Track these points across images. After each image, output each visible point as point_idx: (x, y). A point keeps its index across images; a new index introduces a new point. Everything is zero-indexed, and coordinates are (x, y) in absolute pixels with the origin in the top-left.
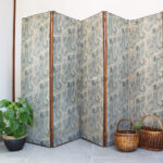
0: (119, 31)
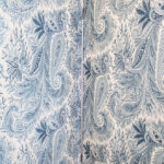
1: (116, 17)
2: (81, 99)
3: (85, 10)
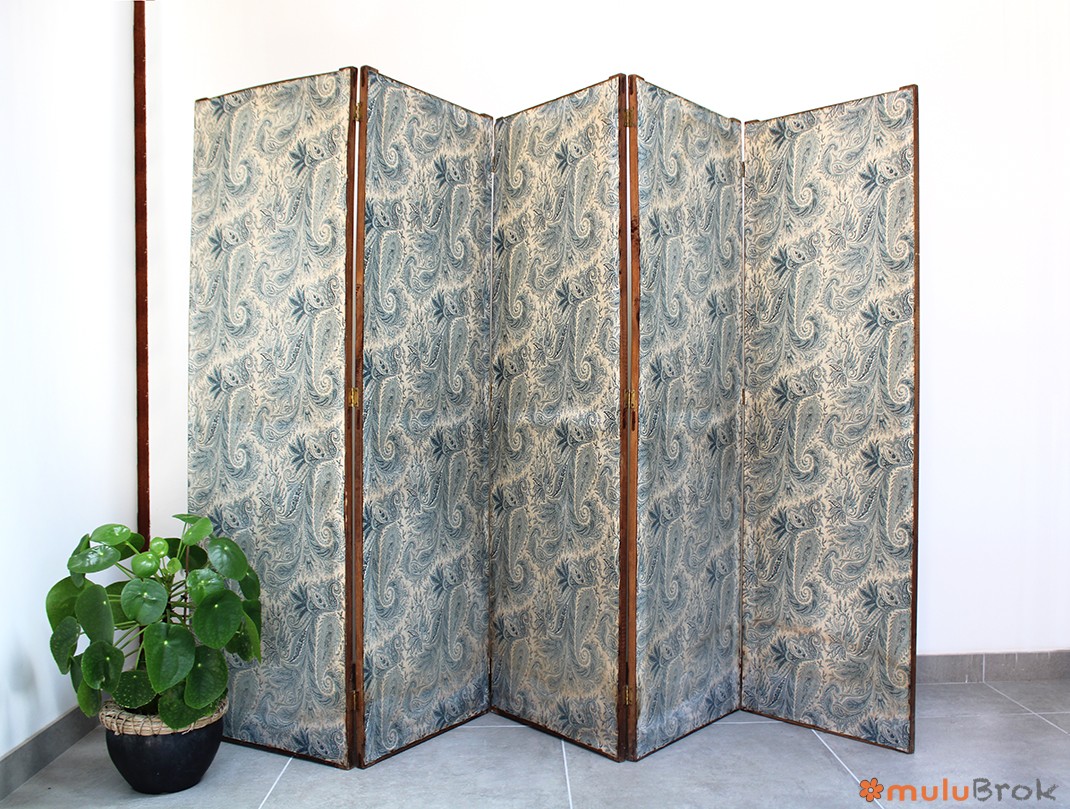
0: (695, 175)
1: (534, 165)
2: (490, 287)
3: (496, 160)
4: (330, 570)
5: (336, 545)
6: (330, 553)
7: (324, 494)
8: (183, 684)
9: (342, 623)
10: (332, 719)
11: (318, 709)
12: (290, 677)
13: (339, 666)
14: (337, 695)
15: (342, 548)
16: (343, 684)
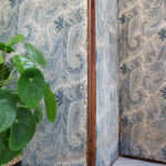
4: (78, 79)
5: (82, 66)
6: (78, 70)
7: (75, 41)
8: (9, 130)
9: (85, 107)
10: (78, 158)
11: (69, 154)
12: (52, 139)
13: (83, 130)
14: (82, 146)
15: (86, 66)
16: (86, 139)
